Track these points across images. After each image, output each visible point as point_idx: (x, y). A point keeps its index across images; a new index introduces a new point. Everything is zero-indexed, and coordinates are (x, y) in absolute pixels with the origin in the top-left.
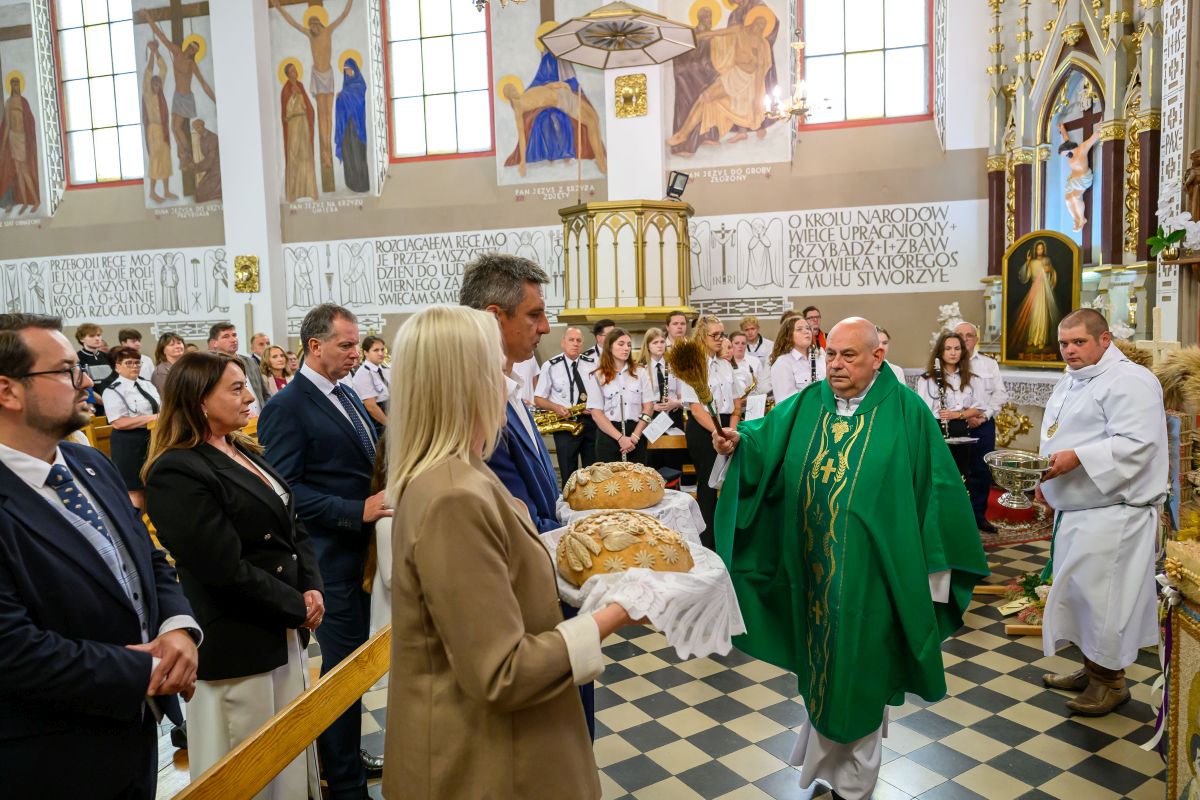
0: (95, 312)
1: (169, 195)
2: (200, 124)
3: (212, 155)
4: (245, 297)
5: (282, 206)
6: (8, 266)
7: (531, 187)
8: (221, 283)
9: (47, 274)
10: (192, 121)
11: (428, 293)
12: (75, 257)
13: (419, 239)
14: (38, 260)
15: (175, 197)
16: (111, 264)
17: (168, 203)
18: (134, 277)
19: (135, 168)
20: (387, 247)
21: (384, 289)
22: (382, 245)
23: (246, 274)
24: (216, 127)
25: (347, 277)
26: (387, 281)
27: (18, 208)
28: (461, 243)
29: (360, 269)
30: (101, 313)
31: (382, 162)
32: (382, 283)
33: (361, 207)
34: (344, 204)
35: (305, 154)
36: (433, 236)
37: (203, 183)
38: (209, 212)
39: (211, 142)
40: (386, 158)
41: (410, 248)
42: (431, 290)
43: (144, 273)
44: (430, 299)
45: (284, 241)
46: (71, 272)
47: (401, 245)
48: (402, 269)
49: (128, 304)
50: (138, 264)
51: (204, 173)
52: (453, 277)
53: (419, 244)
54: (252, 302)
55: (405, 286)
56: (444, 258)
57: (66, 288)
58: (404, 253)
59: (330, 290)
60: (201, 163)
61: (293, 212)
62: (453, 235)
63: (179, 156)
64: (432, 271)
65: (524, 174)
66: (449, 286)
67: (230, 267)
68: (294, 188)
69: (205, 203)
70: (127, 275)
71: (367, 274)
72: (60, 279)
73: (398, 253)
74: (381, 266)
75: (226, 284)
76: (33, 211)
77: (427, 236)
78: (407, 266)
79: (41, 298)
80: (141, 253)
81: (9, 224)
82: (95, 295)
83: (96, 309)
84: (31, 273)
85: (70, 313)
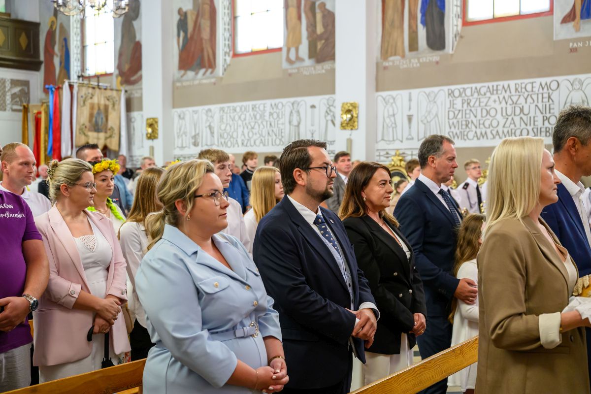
0: (245, 144)
1: (298, 58)
2: (323, 5)
3: (330, 27)
4: (347, 133)
5: (377, 64)
6: (193, 111)
7: (584, 40)
8: (330, 123)
9: (217, 117)
10: (317, 3)
11: (488, 131)
12: (235, 104)
13: (483, 86)
14: (212, 107)
15: (302, 60)
16: (257, 109)
17: (297, 65)
18: (271, 119)
19: (277, 39)
20: (457, 93)
21: (453, 128)
22: (453, 92)
23: (349, 116)
24: (334, 7)
25: (423, 118)
26: (455, 121)
27: (202, 71)
28: (519, 89)
29: (434, 112)
30: (248, 144)
31: (457, 26)
32: (451, 123)
33: (437, 63)
34: (424, 60)
35: (397, 23)
36: (495, 84)
37: (322, 49)
38: (326, 70)
39: (330, 18)
40: (460, 22)
41: (476, 95)
42: (491, 128)
43: (278, 116)
44: (490, 136)
45: (377, 90)
46: (232, 115)
47: (468, 92)
48: (468, 112)
49: (266, 138)
50: (275, 110)
51: (323, 41)
52: (510, 118)
53: (483, 91)
54: (352, 137)
55: (470, 126)
56: (504, 102)
57: (228, 126)
58: (471, 98)
59: (410, 128)
60: (322, 34)
61: (385, 68)
62: (512, 83)
63: (307, 30)
64: (493, 112)
65: (578, 30)
66: (507, 125)
67: (338, 111)
68: (388, 49)
69: (322, 64)
70: (267, 118)
71: (440, 116)
72: (225, 120)
73: (466, 98)
74: (451, 109)
75: (334, 124)
76: (212, 73)
77: (490, 84)
78: (473, 109)
79: (212, 133)
80: (277, 101)
81: (196, 82)
82: (246, 131)
83: (246, 142)
84: (207, 115)
85: (229, 144)
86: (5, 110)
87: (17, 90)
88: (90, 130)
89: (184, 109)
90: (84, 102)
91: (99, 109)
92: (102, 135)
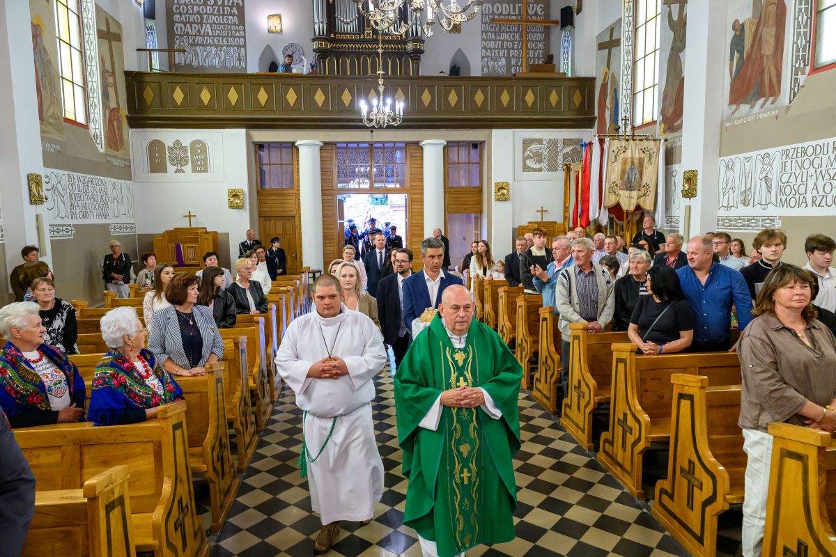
0: (817, 203)
6: (746, 158)
9: (777, 165)
12: (805, 145)
14: (771, 151)
30: (823, 203)
46: (799, 160)
57: (793, 177)
72: (788, 169)
76: (773, 102)
79: (769, 188)
81: (751, 118)
82: (820, 184)
84: (763, 163)
85: (793, 202)
86: (556, 170)
87: (569, 149)
88: (620, 189)
89: (733, 157)
90: (616, 157)
91: (633, 162)
92: (635, 194)
